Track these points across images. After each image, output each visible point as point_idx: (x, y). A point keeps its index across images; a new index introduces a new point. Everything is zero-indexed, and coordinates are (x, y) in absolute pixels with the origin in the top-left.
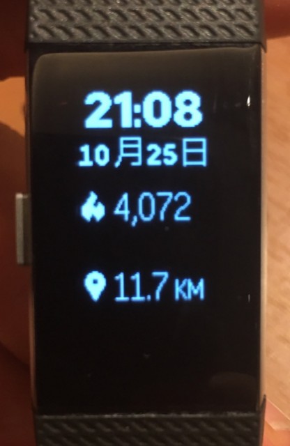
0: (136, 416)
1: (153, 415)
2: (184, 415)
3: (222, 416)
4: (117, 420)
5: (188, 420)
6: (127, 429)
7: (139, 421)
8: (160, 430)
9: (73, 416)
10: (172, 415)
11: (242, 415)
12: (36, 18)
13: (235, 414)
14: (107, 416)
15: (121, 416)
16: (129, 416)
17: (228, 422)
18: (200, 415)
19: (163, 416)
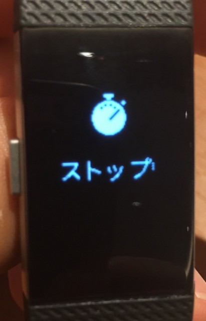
0: (105, 302)
1: (118, 301)
2: (140, 300)
3: (168, 298)
4: (91, 306)
5: (143, 303)
6: (98, 312)
7: (106, 306)
8: (122, 311)
9: (58, 305)
10: (131, 300)
11: (181, 297)
12: (26, 7)
13: (176, 297)
14: (83, 304)
15: (93, 303)
16: (100, 303)
17: (171, 303)
18: (151, 299)
19: (125, 301)
